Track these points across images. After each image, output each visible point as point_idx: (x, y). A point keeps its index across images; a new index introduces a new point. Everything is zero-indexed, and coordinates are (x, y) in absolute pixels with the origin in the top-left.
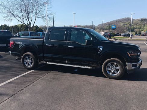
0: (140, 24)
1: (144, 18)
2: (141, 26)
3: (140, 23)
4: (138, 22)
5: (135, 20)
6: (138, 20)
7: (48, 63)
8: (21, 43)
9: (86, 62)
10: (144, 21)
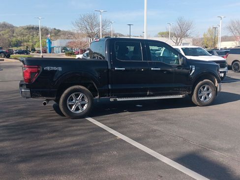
0: (27, 35)
1: (32, 26)
2: (29, 37)
3: (27, 32)
4: (23, 31)
5: (16, 27)
6: (22, 27)
7: (118, 99)
8: (60, 69)
9: (175, 89)
10: (31, 30)
